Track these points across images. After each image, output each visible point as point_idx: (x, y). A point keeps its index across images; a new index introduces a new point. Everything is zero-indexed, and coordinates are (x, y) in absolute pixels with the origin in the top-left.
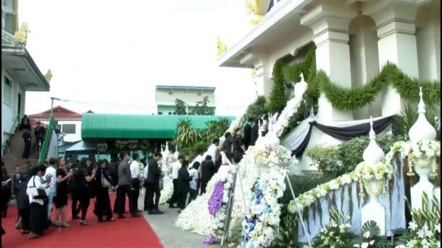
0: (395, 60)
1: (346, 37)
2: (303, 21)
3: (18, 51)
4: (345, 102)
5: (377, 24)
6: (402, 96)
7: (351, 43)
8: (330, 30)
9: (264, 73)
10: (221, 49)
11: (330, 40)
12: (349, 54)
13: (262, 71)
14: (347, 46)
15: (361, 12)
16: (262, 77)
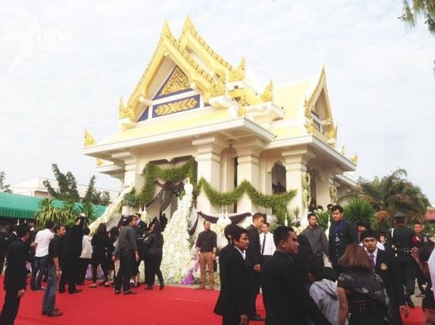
0: (249, 179)
1: (219, 159)
2: (194, 143)
5: (239, 155)
6: (253, 202)
7: (221, 163)
8: (213, 153)
9: (136, 169)
10: (89, 141)
11: (212, 159)
12: (219, 170)
13: (134, 166)
14: (219, 165)
15: (231, 145)
16: (134, 171)
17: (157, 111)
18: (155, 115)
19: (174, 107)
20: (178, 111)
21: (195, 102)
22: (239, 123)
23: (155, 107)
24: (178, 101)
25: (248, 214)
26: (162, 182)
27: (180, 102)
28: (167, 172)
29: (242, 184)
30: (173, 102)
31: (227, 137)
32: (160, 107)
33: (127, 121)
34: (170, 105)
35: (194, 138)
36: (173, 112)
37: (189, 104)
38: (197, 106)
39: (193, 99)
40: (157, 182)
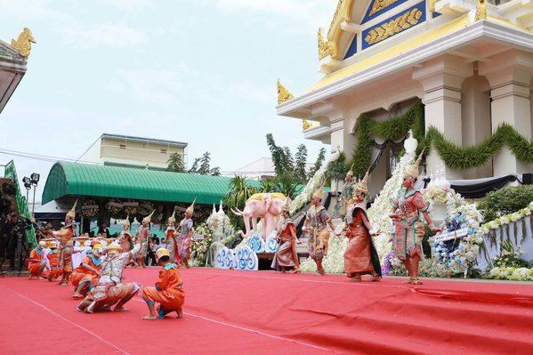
0: (511, 121)
1: (458, 96)
2: (416, 76)
3: (17, 66)
4: (461, 160)
5: (492, 85)
6: (518, 158)
7: (463, 102)
8: (445, 87)
9: (345, 127)
10: (283, 95)
11: (446, 98)
12: (460, 113)
13: (341, 124)
14: (459, 105)
15: (476, 72)
16: (342, 131)
17: (367, 39)
18: (365, 45)
19: (389, 28)
20: (395, 33)
21: (419, 14)
22: (478, 32)
23: (365, 33)
24: (394, 18)
25: (512, 178)
26: (380, 142)
27: (398, 19)
28: (385, 125)
29: (500, 130)
30: (388, 21)
31: (467, 59)
32: (372, 32)
33: (328, 60)
34: (384, 26)
35: (413, 68)
36: (389, 36)
37: (410, 18)
38: (423, 19)
39: (416, 10)
40: (373, 143)
